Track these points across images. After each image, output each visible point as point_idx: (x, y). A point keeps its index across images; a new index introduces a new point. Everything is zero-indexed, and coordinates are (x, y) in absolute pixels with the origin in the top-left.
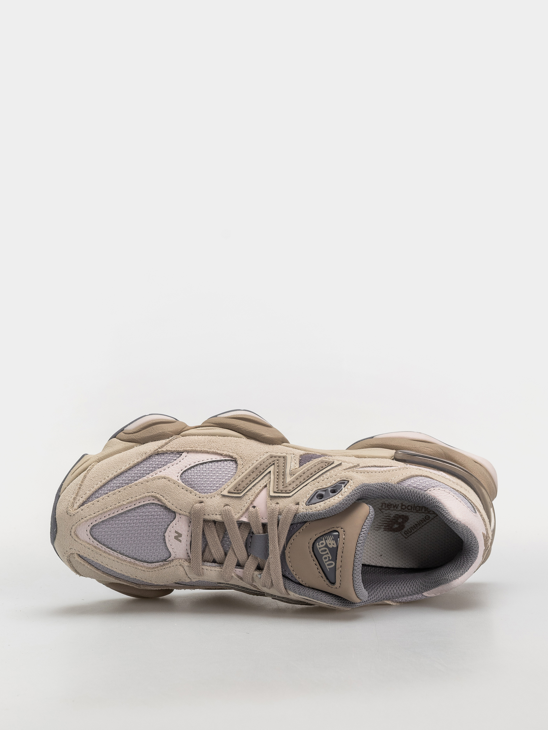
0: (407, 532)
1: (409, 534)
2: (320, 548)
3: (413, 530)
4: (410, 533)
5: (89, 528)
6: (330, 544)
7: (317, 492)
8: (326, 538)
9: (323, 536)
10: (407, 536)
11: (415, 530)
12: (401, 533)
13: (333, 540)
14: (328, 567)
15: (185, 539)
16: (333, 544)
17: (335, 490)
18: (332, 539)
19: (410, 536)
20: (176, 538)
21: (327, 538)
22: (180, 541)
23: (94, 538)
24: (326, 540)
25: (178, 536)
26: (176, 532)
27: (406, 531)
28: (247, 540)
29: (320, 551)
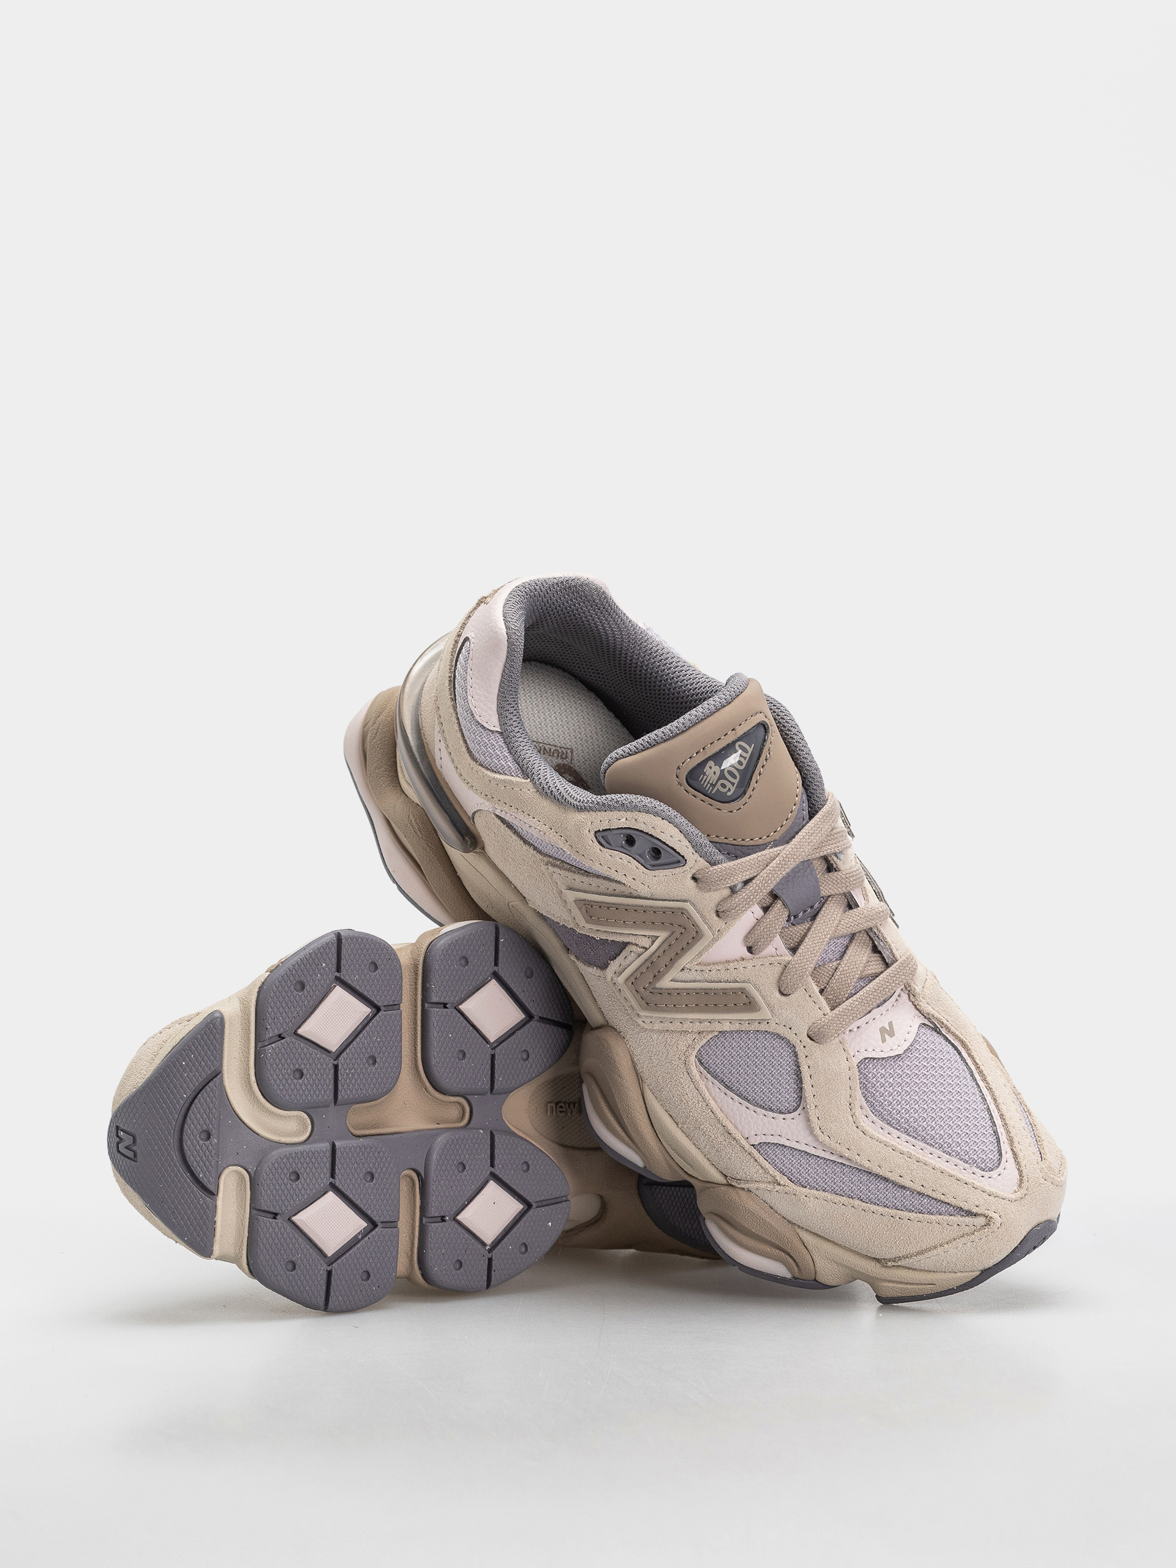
0: (561, 755)
1: (562, 751)
2: (733, 784)
3: (550, 749)
4: (560, 751)
5: (994, 1174)
6: (715, 773)
7: (653, 866)
8: (711, 788)
9: (711, 796)
10: (569, 751)
11: (549, 746)
12: (571, 763)
13: (705, 774)
14: (750, 750)
15: (881, 1017)
16: (711, 767)
17: (629, 839)
18: (706, 777)
19: (563, 747)
20: (892, 1034)
21: (709, 785)
22: (890, 1024)
23: (1001, 1155)
24: (713, 786)
25: (887, 1032)
26: (884, 1040)
27: (562, 758)
28: (807, 921)
29: (736, 781)
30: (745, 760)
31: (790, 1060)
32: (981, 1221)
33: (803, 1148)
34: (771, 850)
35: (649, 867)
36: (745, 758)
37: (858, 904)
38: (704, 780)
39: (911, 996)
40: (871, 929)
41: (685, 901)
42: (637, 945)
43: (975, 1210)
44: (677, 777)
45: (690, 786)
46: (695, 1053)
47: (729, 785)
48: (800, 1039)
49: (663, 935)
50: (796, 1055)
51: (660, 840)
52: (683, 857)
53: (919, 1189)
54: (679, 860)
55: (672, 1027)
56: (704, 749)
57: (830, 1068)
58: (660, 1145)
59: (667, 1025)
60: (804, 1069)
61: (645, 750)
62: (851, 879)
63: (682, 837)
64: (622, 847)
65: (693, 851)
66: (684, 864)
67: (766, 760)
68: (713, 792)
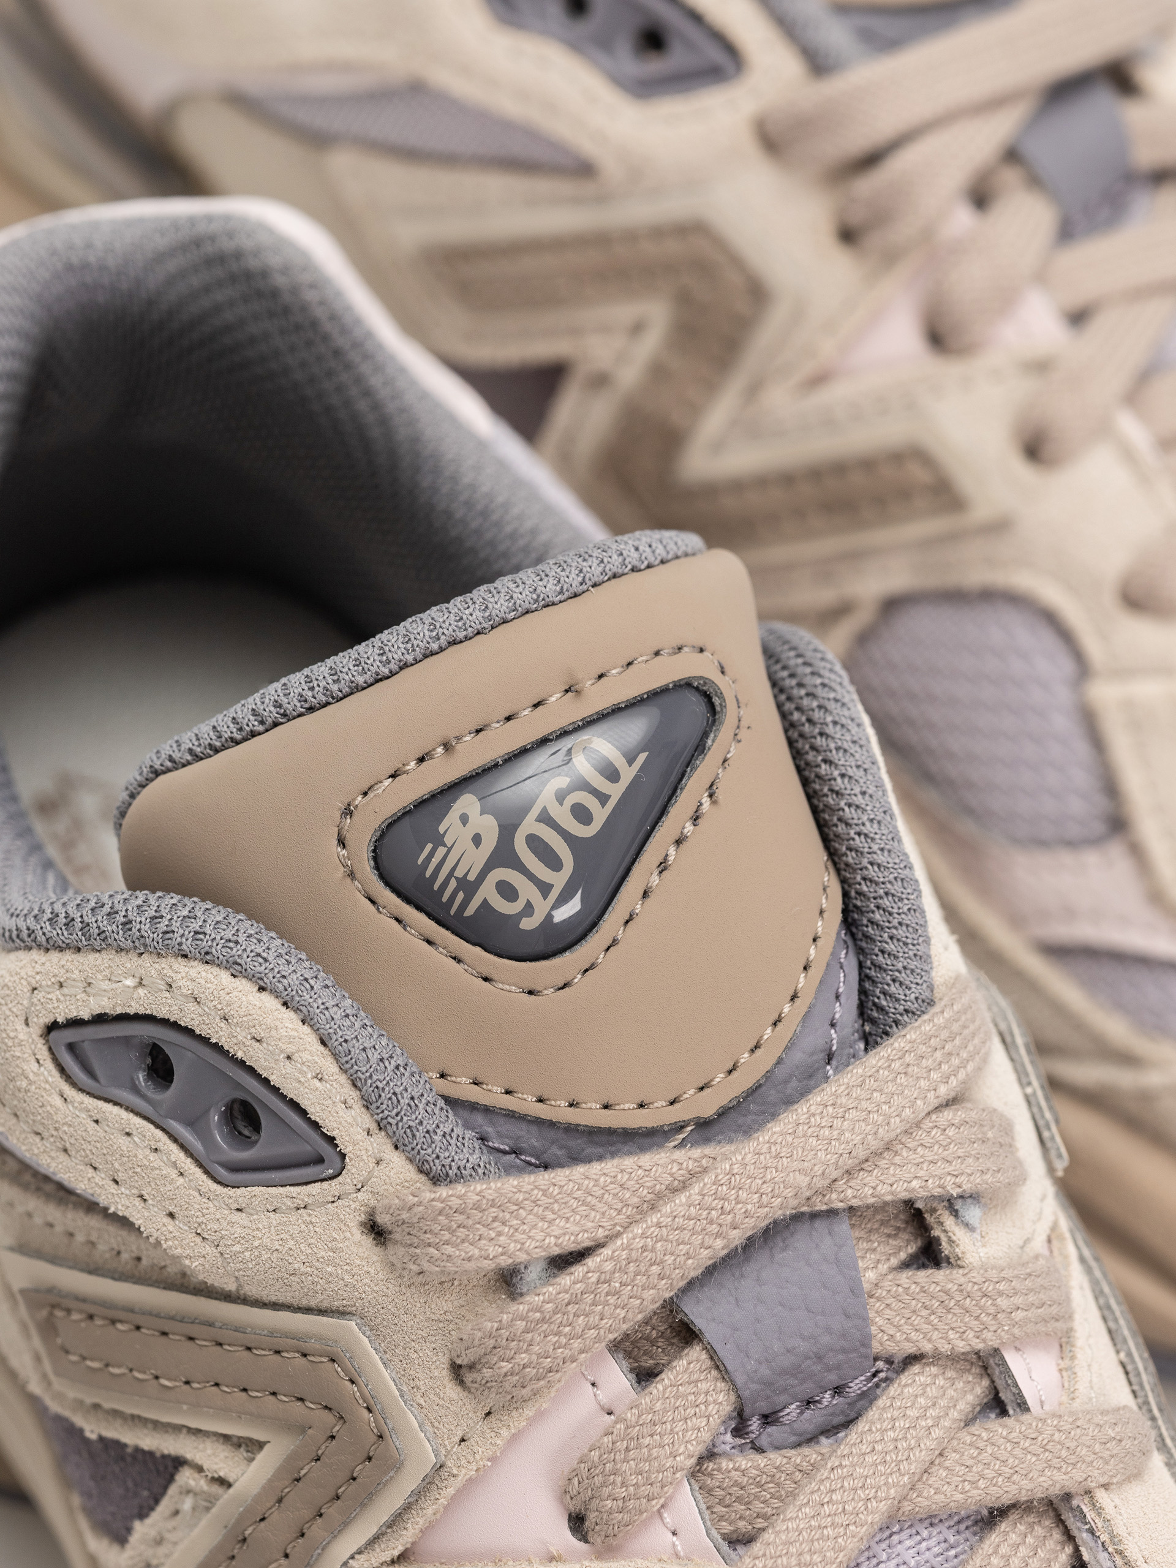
2: (546, 889)
6: (477, 840)
7: (235, 1168)
8: (461, 896)
9: (460, 925)
13: (439, 841)
14: (631, 770)
16: (464, 817)
18: (441, 851)
21: (453, 884)
24: (469, 887)
28: (811, 1439)
29: (560, 882)
30: (603, 804)
34: (679, 1155)
35: (222, 1173)
36: (603, 798)
37: (1025, 1403)
38: (435, 861)
40: (1067, 1497)
41: (341, 1313)
42: (200, 1469)
44: (342, 843)
45: (387, 884)
47: (528, 892)
49: (278, 1438)
51: (251, 1070)
52: (331, 1140)
54: (318, 1154)
56: (448, 746)
61: (245, 739)
62: (1002, 1302)
63: (330, 1067)
64: (135, 1090)
65: (367, 1121)
66: (338, 1171)
67: (696, 819)
68: (470, 911)
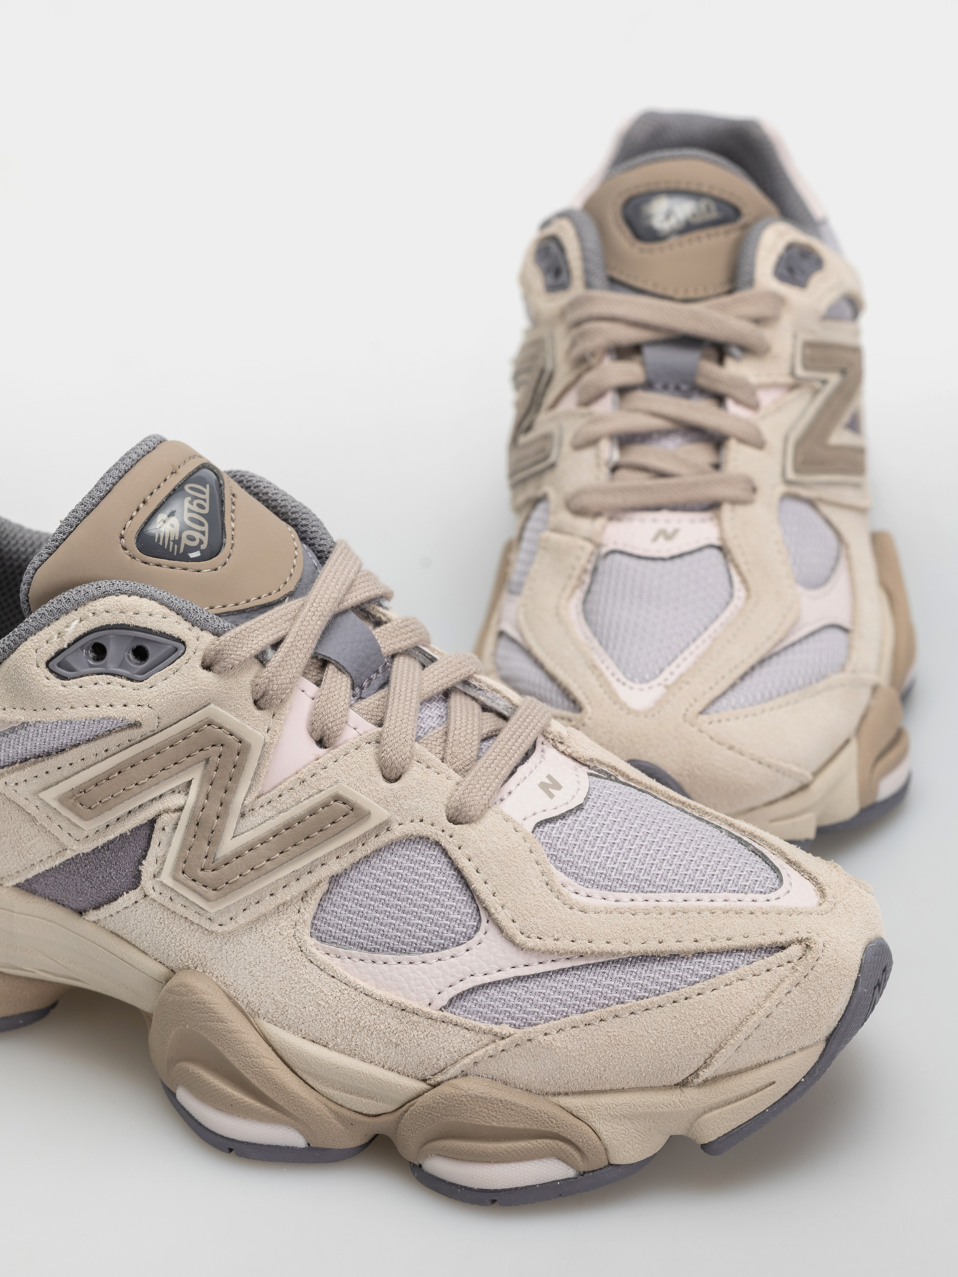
2: (203, 534)
6: (173, 526)
7: (143, 672)
9: (181, 557)
13: (160, 530)
14: (207, 492)
15: (533, 774)
16: (164, 522)
17: (96, 649)
20: (556, 786)
22: (549, 778)
24: (177, 542)
25: (551, 784)
26: (552, 796)
29: (205, 529)
30: (206, 502)
31: (441, 864)
32: (795, 950)
33: (510, 973)
35: (137, 677)
36: (204, 500)
38: (160, 540)
39: (558, 745)
40: (467, 682)
41: (207, 706)
42: (167, 812)
43: (782, 939)
44: (125, 548)
45: (147, 554)
46: (308, 930)
47: (198, 536)
48: (442, 830)
49: (196, 775)
50: (445, 852)
51: (139, 628)
52: (177, 639)
53: (693, 946)
54: (176, 647)
55: (262, 909)
56: (144, 502)
57: (498, 846)
58: (315, 1093)
59: (256, 911)
60: (463, 863)
63: (166, 610)
64: (91, 666)
65: (188, 625)
66: (184, 650)
67: (233, 504)
68: (181, 551)
